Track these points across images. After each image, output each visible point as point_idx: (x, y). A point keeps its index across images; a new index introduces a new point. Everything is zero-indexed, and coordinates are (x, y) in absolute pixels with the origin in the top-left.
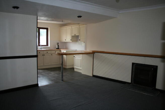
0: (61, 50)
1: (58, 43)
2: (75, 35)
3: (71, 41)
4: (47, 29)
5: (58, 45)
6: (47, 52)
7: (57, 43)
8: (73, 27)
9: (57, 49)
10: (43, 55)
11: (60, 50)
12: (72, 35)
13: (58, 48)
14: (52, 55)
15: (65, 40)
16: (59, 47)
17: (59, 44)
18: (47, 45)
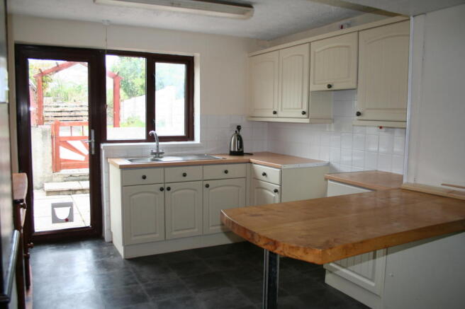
0: (252, 160)
1: (239, 128)
2: (330, 86)
3: (307, 121)
4: (189, 62)
5: (240, 138)
6: (185, 175)
7: (235, 129)
8: (317, 47)
9: (232, 153)
10: (162, 189)
11: (250, 162)
12: (313, 88)
13: (240, 153)
14: (207, 186)
15: (275, 113)
16: (241, 146)
17: (241, 133)
18: (189, 134)
